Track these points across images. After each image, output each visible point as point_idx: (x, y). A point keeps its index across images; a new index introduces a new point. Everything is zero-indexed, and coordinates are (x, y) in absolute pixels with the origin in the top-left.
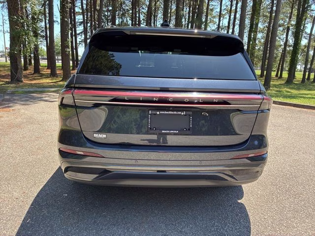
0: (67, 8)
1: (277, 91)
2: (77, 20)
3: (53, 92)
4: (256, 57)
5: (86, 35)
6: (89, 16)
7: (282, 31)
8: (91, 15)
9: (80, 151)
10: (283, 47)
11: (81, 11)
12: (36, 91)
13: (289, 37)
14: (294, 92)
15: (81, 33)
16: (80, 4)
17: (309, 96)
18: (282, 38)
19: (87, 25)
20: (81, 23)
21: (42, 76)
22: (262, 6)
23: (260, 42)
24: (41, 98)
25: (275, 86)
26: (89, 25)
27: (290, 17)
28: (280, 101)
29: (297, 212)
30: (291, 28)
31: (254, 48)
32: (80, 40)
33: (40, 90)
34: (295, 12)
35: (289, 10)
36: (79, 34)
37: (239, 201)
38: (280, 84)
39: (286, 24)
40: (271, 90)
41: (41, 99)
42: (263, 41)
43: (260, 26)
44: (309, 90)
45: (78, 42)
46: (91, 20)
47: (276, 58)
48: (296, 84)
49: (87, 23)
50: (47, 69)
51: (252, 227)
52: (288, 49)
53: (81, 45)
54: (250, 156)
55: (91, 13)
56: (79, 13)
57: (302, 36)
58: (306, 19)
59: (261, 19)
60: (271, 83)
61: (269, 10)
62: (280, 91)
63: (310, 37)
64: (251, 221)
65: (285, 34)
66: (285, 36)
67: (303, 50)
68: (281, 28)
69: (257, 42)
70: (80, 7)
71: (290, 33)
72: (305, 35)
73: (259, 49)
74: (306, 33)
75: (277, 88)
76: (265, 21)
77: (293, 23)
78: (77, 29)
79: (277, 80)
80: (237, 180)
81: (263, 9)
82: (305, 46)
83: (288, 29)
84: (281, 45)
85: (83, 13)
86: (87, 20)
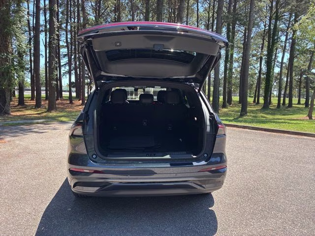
0: (54, 44)
1: (254, 117)
2: (61, 53)
3: (41, 123)
4: (234, 85)
5: (70, 67)
6: (73, 49)
7: (256, 60)
8: (75, 49)
9: (86, 169)
10: (258, 75)
11: (66, 44)
12: (26, 123)
13: (262, 66)
14: (270, 117)
15: (65, 64)
16: (65, 38)
17: (283, 121)
18: (256, 67)
19: (71, 57)
20: (65, 56)
21: (26, 107)
22: (236, 39)
23: (236, 70)
24: (30, 129)
25: (252, 111)
26: (73, 57)
27: (262, 48)
28: (252, 126)
29: (255, 214)
30: (264, 57)
31: (231, 77)
32: (64, 72)
33: (29, 121)
34: (266, 43)
35: (261, 41)
36: (63, 66)
37: (210, 209)
38: (257, 110)
39: (259, 54)
40: (248, 116)
41: (30, 131)
42: (239, 69)
43: (235, 56)
44: (284, 115)
45: (62, 74)
46: (75, 53)
47: (252, 85)
48: (272, 109)
49: (71, 55)
50: (31, 100)
51: (218, 226)
52: (262, 76)
53: (64, 76)
54: (213, 169)
55: (75, 46)
56: (63, 47)
57: (274, 65)
58: (277, 49)
59: (235, 50)
60: (248, 109)
61: (243, 42)
62: (256, 117)
63: (282, 66)
64: (218, 222)
65: (259, 63)
66: (259, 65)
67: (276, 77)
68: (255, 58)
69: (234, 70)
70: (65, 40)
71: (263, 62)
72: (278, 64)
73: (236, 77)
74: (278, 62)
75: (254, 113)
76: (240, 52)
77: (265, 53)
78: (61, 61)
79: (254, 105)
80: (204, 188)
81: (236, 41)
82: (278, 73)
83: (261, 58)
84: (256, 73)
85: (67, 46)
86: (71, 53)
